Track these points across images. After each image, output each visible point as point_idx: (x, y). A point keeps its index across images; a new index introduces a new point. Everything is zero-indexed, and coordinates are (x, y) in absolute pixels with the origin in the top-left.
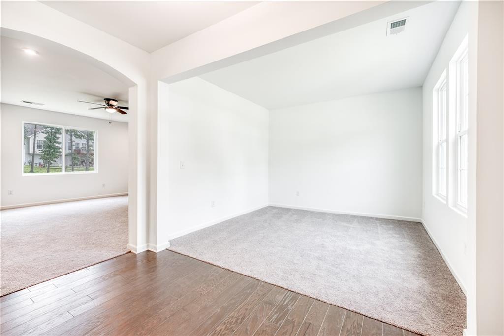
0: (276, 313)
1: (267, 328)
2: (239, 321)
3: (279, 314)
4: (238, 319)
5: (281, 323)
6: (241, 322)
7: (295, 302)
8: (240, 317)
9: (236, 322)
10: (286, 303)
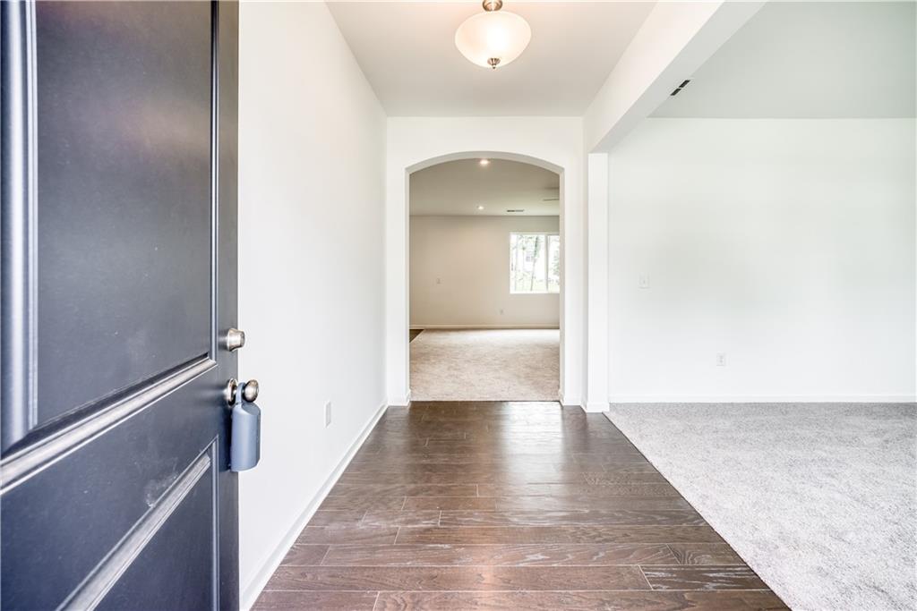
0: (672, 572)
1: (628, 576)
2: (597, 539)
3: (675, 578)
4: (600, 536)
5: (661, 588)
6: (597, 542)
7: (740, 588)
8: (605, 537)
9: (594, 537)
10: (711, 575)
